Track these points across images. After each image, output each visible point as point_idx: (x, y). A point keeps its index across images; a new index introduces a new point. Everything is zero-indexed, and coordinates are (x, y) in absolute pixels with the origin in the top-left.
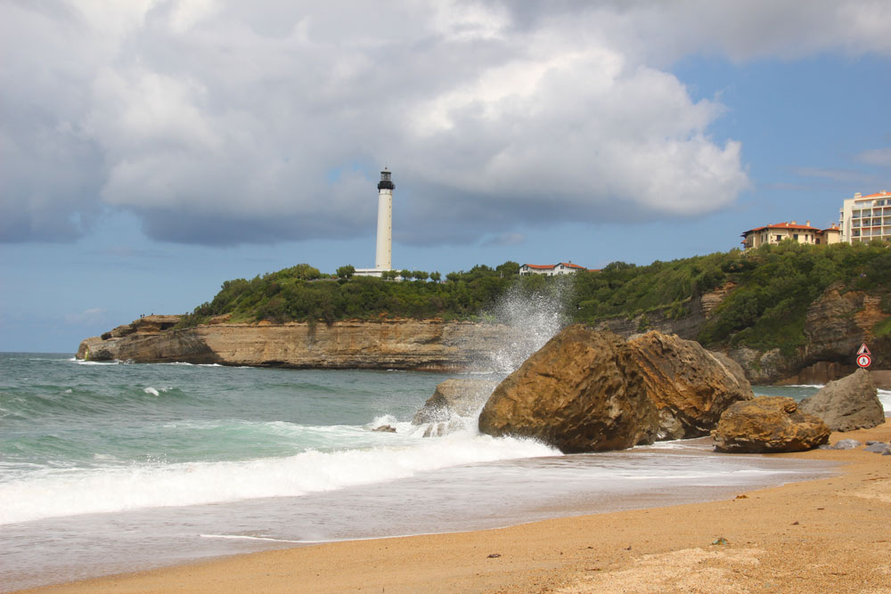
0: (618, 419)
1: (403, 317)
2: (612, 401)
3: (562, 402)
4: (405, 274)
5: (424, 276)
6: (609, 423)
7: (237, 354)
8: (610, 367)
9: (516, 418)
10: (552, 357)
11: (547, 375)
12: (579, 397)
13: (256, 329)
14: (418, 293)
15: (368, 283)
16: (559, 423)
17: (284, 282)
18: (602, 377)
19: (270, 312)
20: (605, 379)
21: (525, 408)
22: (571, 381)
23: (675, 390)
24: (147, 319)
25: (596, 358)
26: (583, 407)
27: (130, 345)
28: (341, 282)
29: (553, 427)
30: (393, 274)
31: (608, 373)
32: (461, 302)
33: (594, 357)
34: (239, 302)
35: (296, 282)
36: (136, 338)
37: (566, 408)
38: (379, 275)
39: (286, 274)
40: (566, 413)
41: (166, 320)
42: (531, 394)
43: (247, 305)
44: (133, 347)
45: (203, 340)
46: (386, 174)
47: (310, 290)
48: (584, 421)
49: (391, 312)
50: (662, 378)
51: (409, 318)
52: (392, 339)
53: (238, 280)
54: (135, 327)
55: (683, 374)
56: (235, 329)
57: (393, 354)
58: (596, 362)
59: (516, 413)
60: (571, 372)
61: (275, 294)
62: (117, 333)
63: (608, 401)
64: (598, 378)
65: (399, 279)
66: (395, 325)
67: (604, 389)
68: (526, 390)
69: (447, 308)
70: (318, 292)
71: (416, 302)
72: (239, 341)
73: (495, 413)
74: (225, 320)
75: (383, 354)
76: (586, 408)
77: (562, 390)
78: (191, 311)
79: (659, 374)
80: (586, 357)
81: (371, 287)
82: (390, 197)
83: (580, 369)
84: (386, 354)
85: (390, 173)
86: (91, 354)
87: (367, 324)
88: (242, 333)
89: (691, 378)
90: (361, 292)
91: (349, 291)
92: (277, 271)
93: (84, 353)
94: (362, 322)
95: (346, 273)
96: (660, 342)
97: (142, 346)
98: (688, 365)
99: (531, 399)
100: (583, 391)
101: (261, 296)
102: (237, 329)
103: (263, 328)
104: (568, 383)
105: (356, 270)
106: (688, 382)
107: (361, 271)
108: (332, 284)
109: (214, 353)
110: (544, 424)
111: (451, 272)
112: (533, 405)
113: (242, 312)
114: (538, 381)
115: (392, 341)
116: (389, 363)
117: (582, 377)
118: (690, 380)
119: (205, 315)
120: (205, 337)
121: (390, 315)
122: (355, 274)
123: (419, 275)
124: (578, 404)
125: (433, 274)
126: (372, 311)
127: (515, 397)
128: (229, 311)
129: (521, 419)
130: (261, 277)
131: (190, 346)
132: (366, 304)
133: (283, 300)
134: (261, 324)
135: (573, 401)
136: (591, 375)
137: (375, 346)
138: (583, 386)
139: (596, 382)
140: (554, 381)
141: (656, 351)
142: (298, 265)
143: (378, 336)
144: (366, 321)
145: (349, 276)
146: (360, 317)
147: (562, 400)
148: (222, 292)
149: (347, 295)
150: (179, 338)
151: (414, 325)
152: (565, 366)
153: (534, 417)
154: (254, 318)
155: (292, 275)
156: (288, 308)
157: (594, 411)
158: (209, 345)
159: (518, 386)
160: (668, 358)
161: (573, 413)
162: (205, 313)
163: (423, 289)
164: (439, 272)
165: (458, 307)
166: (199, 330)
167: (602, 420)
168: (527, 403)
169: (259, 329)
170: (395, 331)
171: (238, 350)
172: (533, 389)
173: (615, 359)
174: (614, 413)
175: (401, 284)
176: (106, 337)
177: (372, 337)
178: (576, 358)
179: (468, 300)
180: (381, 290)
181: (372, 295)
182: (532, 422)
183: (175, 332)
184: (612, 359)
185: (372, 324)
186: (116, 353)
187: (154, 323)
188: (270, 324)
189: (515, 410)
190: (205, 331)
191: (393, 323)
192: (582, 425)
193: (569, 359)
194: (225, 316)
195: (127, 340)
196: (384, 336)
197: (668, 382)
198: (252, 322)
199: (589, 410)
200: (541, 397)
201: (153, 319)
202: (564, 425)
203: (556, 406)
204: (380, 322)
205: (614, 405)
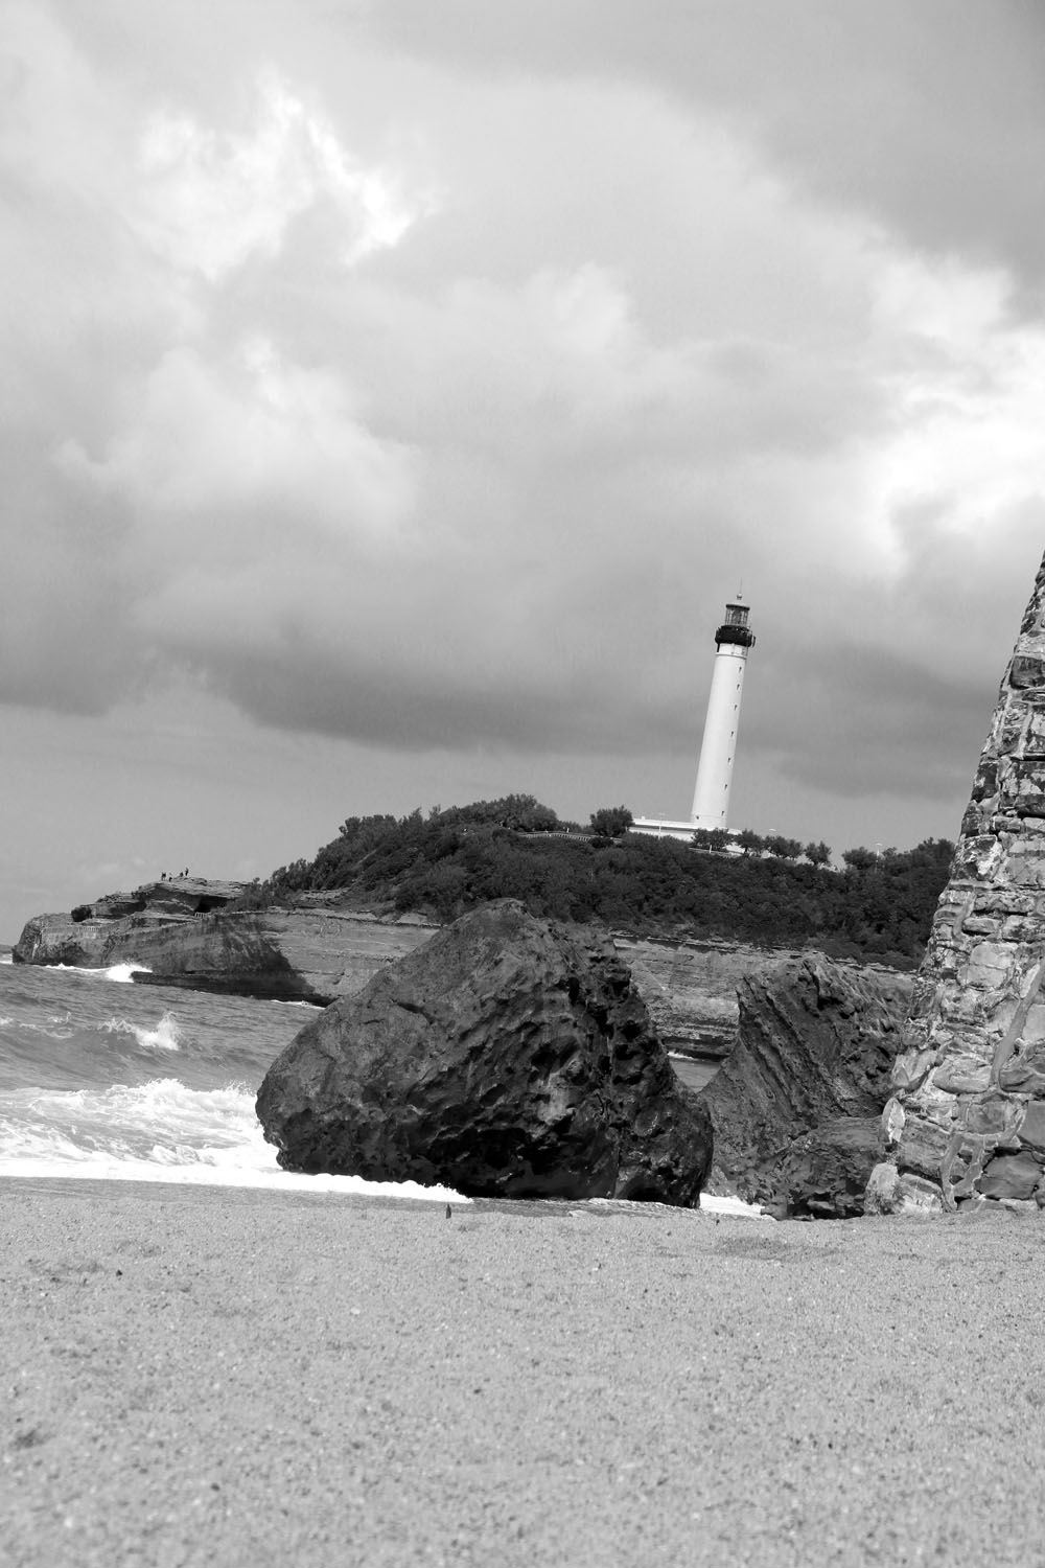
0: (562, 1126)
1: (727, 936)
2: (552, 1084)
3: (424, 1072)
4: (747, 840)
5: (794, 849)
6: (537, 1133)
7: (344, 981)
8: (553, 1002)
9: (327, 1098)
10: (433, 969)
11: (411, 1008)
12: (466, 1062)
13: (393, 931)
14: (771, 886)
15: (660, 853)
16: (415, 1119)
17: (466, 832)
18: (525, 1025)
19: (427, 894)
20: (534, 1029)
21: (350, 1077)
22: (451, 1024)
23: (830, 1096)
24: (169, 885)
25: (517, 977)
26: (475, 1088)
27: (128, 936)
28: (597, 845)
29: (402, 1128)
30: (719, 838)
31: (545, 1016)
32: (868, 917)
33: (512, 973)
34: (367, 864)
35: (496, 834)
36: (142, 923)
37: (430, 1086)
38: (688, 838)
39: (475, 815)
40: (432, 1097)
41: (210, 891)
42: (369, 1047)
43: (380, 875)
44: (132, 941)
45: (275, 942)
46: (739, 610)
47: (524, 855)
48: (477, 1123)
49: (702, 923)
50: (808, 1064)
51: (743, 940)
52: (697, 985)
53: (378, 818)
54: (141, 900)
55: (855, 1059)
56: (345, 924)
57: (696, 1021)
58: (515, 986)
59: (329, 1088)
60: (455, 1004)
61: (443, 854)
62: (105, 909)
63: (540, 1082)
64: (513, 1027)
65: (735, 850)
66: (710, 953)
67: (530, 1053)
68: (362, 1036)
69: (834, 928)
70: (541, 860)
71: (763, 907)
72: (353, 952)
73: (285, 1081)
74: (328, 904)
75: (674, 1017)
76: (482, 1092)
77: (431, 1043)
78: (265, 876)
79: (803, 1053)
80: (495, 973)
81: (664, 863)
82: (741, 663)
83: (476, 1000)
84: (680, 1019)
85: (746, 609)
86: (45, 949)
87: (643, 945)
88: (360, 935)
89: (872, 1072)
90: (638, 870)
91: (612, 865)
92: (461, 805)
93: (31, 947)
94: (634, 940)
95: (613, 824)
96: (815, 978)
97: (151, 942)
98: (872, 1040)
99: (366, 1058)
100: (476, 1052)
101: (413, 856)
102: (353, 925)
103: (407, 930)
104: (445, 1029)
105: (636, 821)
106: (864, 1081)
107: (646, 823)
108: (576, 846)
109: (294, 973)
110: (382, 1118)
111: (857, 848)
112: (367, 1072)
113: (368, 889)
114: (391, 1020)
115: (699, 990)
116: (688, 1040)
117: (476, 1018)
118: (870, 1076)
119: (294, 888)
120: (279, 936)
121: (700, 930)
122: (632, 830)
123: (779, 846)
124: (460, 1078)
125: (812, 846)
126: (660, 916)
127: (335, 1051)
128: (342, 885)
129: (336, 1101)
130: (426, 816)
131: (245, 951)
132: (647, 899)
133: (460, 871)
134: (405, 919)
135: (452, 1071)
136: (499, 1015)
137: (658, 998)
138: (476, 1040)
139: (509, 1034)
140: (422, 1021)
141: (803, 1001)
142: (511, 798)
143: (666, 975)
144: (643, 938)
145: (618, 832)
146: (631, 925)
147: (424, 1067)
148: (341, 840)
149: (606, 874)
150: (224, 932)
151: (751, 959)
152: (449, 989)
153: (364, 1101)
154: (392, 904)
155: (493, 817)
156: (468, 888)
157: (501, 1101)
158: (285, 954)
159: (349, 1026)
160: (829, 1020)
161: (450, 1099)
162: (292, 884)
163: (783, 878)
164: (827, 845)
165: (859, 929)
166: (268, 919)
167: (521, 1124)
168: (355, 1066)
169: (400, 930)
170: (708, 968)
171: (349, 972)
172: (377, 1035)
173: (572, 986)
174: (553, 1112)
175: (735, 862)
176: (81, 915)
177: (652, 977)
178: (474, 973)
179: (885, 916)
180: (686, 871)
181: (663, 881)
182: (357, 1112)
183: (217, 918)
184: (560, 986)
185: (656, 948)
186: (96, 952)
187: (183, 895)
188: (424, 919)
189: (328, 1077)
190: (281, 922)
191: (703, 949)
192: (472, 1131)
193: (463, 975)
194: (333, 894)
195: (123, 926)
196: (681, 976)
197: (820, 1075)
198: (385, 913)
199: (490, 1097)
200: (388, 1054)
201: (183, 886)
202: (426, 1126)
203: (407, 1079)
204: (674, 944)
205: (555, 1093)
